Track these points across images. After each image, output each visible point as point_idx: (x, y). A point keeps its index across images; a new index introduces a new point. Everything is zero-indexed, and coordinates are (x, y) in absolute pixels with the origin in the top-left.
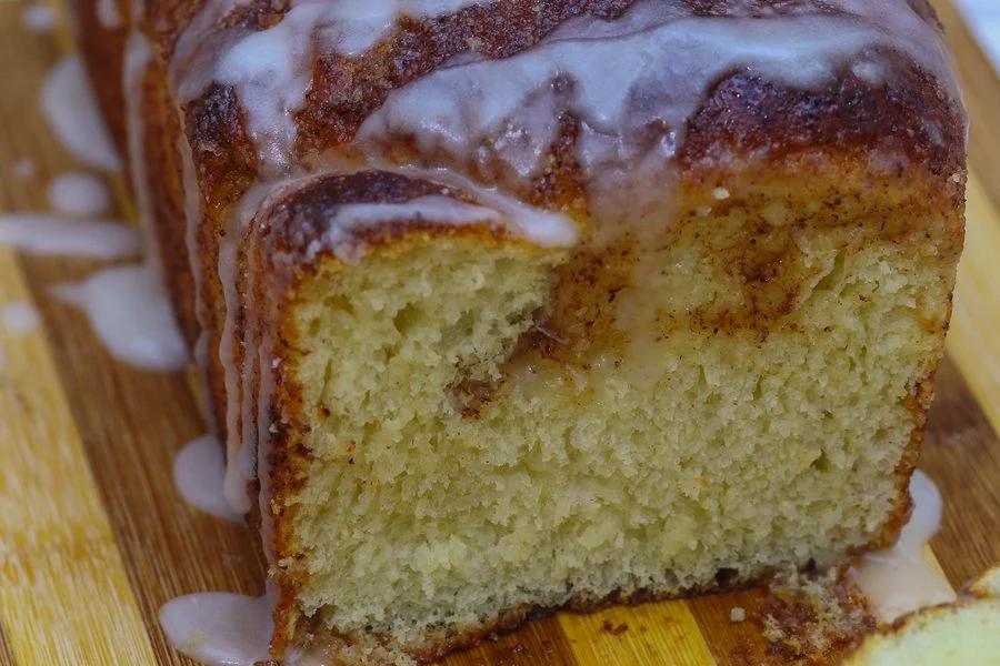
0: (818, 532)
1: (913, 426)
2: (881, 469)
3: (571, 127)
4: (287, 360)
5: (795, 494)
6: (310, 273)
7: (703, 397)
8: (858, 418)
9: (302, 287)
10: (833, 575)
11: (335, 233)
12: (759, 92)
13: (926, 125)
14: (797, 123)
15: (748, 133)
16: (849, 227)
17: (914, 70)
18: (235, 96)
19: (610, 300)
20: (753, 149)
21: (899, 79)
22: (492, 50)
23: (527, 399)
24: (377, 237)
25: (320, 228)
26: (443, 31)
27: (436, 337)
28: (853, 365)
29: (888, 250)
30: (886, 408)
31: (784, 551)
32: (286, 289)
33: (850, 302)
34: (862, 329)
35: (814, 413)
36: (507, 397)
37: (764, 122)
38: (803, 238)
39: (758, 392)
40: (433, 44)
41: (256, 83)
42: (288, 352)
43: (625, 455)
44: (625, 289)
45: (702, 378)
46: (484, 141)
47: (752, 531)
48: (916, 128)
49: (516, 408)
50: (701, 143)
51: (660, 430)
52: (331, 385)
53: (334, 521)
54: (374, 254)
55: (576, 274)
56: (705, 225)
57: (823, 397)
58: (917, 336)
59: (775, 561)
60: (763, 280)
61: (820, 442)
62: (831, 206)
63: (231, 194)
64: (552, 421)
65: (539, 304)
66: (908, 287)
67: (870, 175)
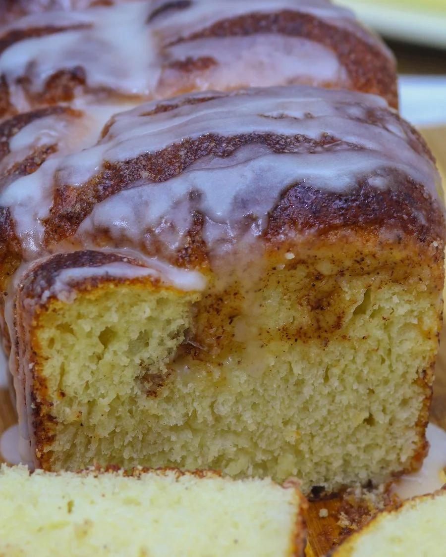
0: (372, 463)
1: (424, 397)
2: (407, 423)
3: (200, 220)
4: (37, 364)
5: (355, 440)
6: (44, 310)
7: (293, 381)
8: (390, 392)
9: (41, 318)
10: (382, 488)
11: (58, 286)
12: (312, 195)
13: (415, 213)
14: (335, 213)
15: (305, 219)
16: (371, 275)
17: (408, 182)
18: (9, 213)
19: (230, 323)
20: (308, 229)
21: (398, 186)
22: (155, 178)
23: (186, 385)
24: (83, 287)
25: (50, 282)
26: (128, 169)
27: (125, 347)
28: (383, 361)
29: (397, 288)
30: (406, 386)
31: (353, 475)
32: (31, 320)
33: (378, 321)
34: (386, 337)
35: (362, 390)
36: (173, 383)
37: (314, 213)
38: (344, 282)
39: (326, 378)
40: (122, 176)
41: (21, 205)
42: (37, 358)
43: (248, 418)
44: (239, 317)
45: (291, 370)
46: (149, 230)
47: (331, 464)
48: (409, 215)
49: (179, 390)
50: (277, 226)
51: (269, 402)
52: (64, 378)
53: (75, 461)
54: (81, 297)
55: (208, 308)
56: (283, 275)
57: (367, 380)
58: (421, 341)
59: (347, 481)
60: (322, 309)
61: (369, 408)
62: (358, 262)
63: (10, 271)
64: (202, 398)
65: (187, 326)
66: (412, 311)
67: (381, 243)
